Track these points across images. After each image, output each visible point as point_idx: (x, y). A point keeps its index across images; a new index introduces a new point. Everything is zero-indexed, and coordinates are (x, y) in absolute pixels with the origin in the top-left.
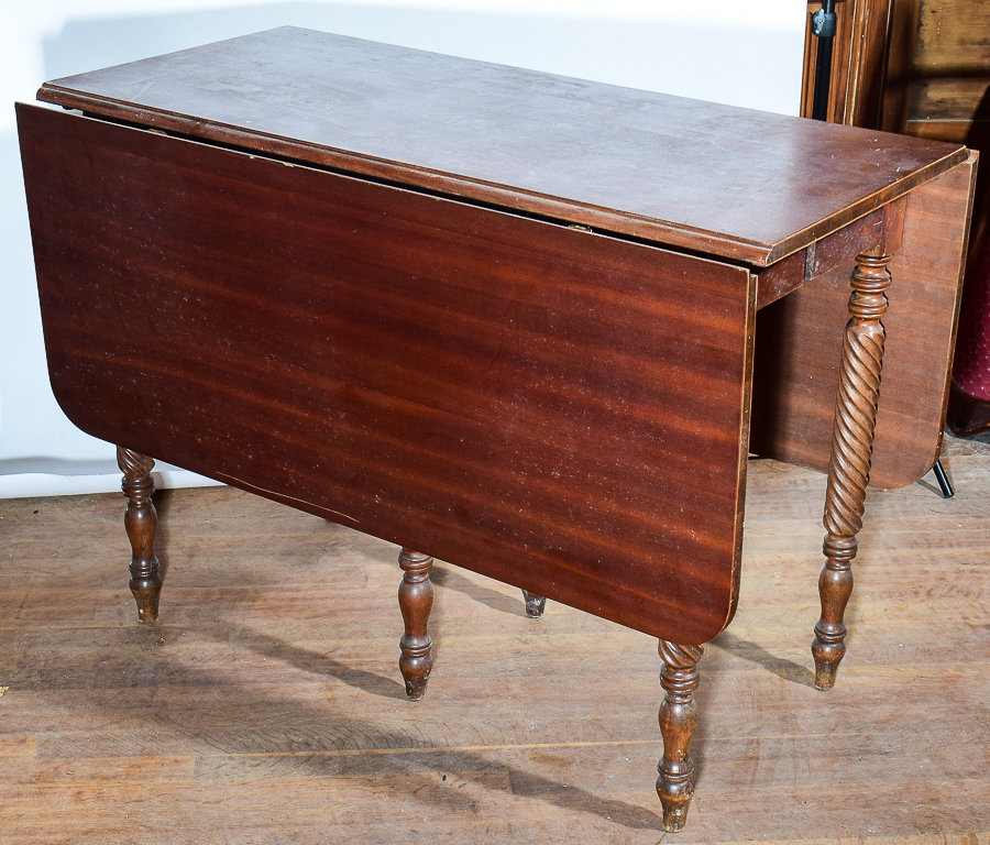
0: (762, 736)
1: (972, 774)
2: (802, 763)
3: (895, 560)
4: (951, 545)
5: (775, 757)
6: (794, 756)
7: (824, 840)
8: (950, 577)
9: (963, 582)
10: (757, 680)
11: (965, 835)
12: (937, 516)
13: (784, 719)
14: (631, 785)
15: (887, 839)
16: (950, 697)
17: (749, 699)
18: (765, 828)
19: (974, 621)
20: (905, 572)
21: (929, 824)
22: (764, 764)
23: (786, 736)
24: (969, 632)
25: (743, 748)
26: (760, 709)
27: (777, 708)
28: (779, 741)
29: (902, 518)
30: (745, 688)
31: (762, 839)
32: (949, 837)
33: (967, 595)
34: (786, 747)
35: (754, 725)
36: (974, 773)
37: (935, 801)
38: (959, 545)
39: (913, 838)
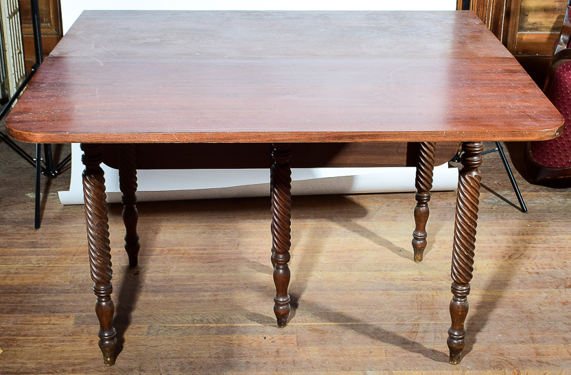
0: (421, 322)
1: (522, 342)
2: (439, 335)
3: (495, 241)
4: (523, 235)
5: (425, 332)
6: (435, 332)
7: (445, 371)
8: (521, 249)
9: (527, 252)
10: (421, 296)
11: (515, 371)
12: (518, 221)
13: (432, 314)
14: (354, 343)
15: (476, 371)
16: (515, 306)
17: (416, 304)
18: (417, 365)
19: (531, 270)
20: (499, 247)
21: (498, 366)
22: (420, 335)
23: (432, 322)
24: (528, 276)
25: (411, 327)
26: (421, 309)
27: (430, 309)
28: (428, 325)
29: (501, 221)
30: (414, 299)
31: (415, 370)
32: (507, 371)
33: (529, 258)
34: (431, 328)
35: (417, 317)
36: (523, 342)
37: (502, 354)
38: (528, 234)
39: (489, 371)
